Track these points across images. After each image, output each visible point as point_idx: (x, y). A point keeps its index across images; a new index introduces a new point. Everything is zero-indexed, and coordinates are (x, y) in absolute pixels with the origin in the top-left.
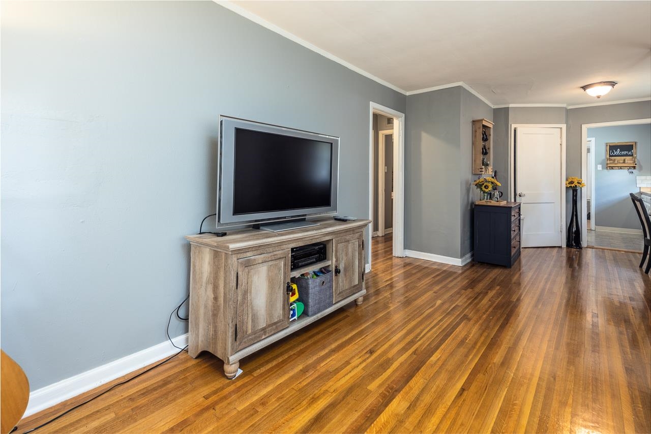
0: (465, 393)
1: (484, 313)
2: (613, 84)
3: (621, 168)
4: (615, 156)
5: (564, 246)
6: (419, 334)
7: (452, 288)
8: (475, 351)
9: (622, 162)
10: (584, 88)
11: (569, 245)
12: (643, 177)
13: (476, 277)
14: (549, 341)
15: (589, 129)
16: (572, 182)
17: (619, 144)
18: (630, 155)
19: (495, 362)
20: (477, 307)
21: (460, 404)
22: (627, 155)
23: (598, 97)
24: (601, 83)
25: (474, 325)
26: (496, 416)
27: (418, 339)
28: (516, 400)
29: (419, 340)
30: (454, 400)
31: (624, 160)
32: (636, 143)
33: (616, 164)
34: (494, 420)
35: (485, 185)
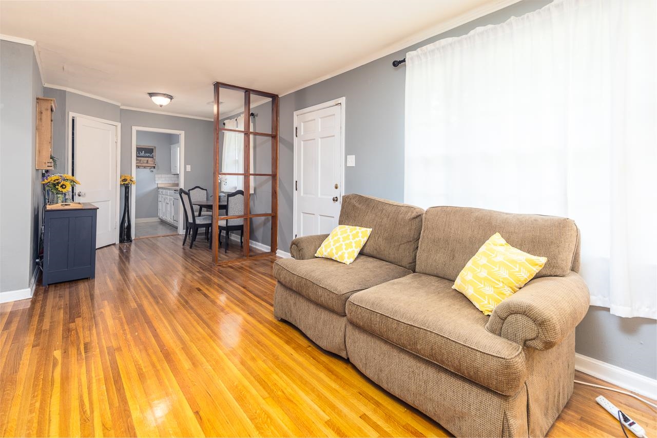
0: (201, 413)
1: (125, 334)
2: (171, 98)
3: (145, 167)
4: (141, 157)
5: (117, 242)
6: (82, 405)
7: (52, 327)
8: (161, 372)
9: (145, 162)
10: (151, 95)
11: (121, 241)
12: (160, 176)
13: (68, 303)
14: (198, 324)
15: (138, 132)
16: (125, 180)
17: (143, 147)
18: (151, 157)
19: (187, 368)
20: (111, 332)
21: (209, 426)
22: (149, 157)
23: (161, 106)
24: (165, 94)
25: (130, 350)
26: (239, 406)
27: (88, 412)
28: (234, 383)
29: (92, 412)
30: (202, 427)
31: (147, 161)
32: (155, 147)
33: (142, 164)
34: (241, 410)
35: (61, 184)
